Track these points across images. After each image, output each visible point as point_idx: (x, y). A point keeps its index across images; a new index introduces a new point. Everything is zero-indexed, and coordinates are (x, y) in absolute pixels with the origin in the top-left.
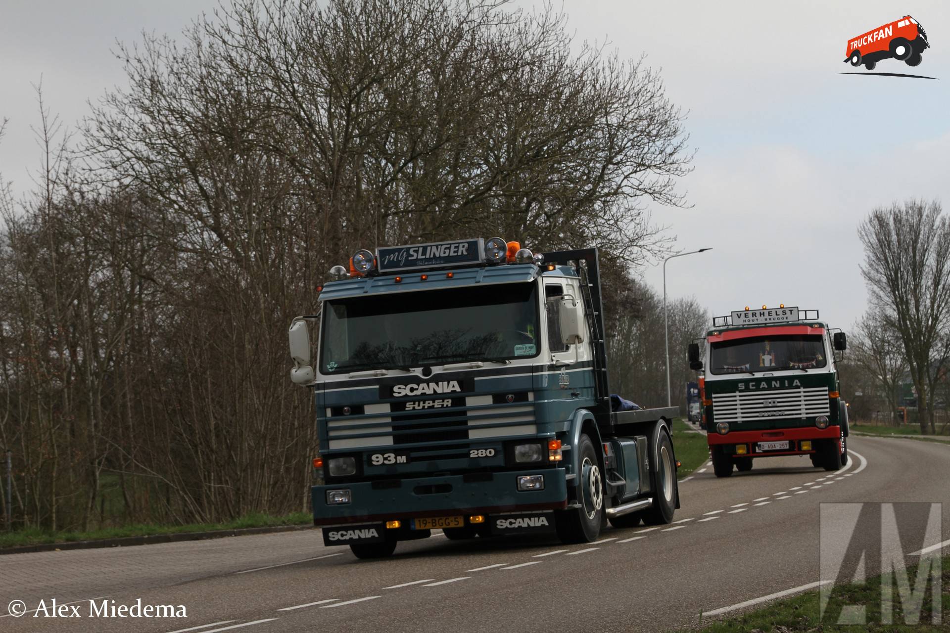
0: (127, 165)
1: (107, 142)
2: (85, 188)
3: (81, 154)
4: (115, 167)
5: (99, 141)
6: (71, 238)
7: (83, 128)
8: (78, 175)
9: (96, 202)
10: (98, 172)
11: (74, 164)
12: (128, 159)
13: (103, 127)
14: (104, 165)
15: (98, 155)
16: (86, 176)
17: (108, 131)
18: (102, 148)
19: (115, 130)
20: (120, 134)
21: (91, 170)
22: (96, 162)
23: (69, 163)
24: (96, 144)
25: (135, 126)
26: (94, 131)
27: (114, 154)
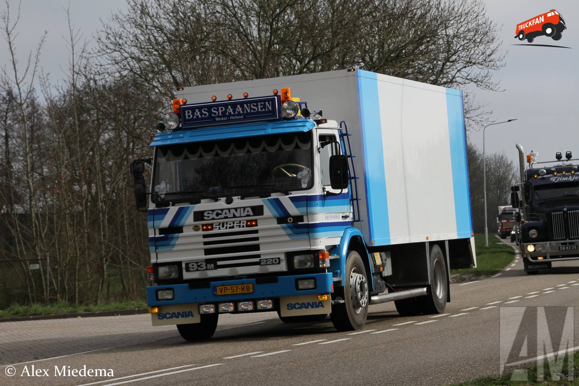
0: (125, 62)
1: (112, 46)
2: (97, 78)
3: (95, 55)
4: (117, 63)
5: (107, 46)
6: (88, 111)
7: (96, 37)
8: (93, 69)
9: (104, 86)
10: (107, 67)
11: (91, 60)
12: (126, 58)
13: (110, 36)
14: (110, 62)
15: (106, 56)
16: (98, 69)
17: (113, 39)
18: (109, 51)
19: (117, 38)
20: (121, 42)
21: (101, 65)
22: (105, 60)
23: (88, 60)
24: (105, 49)
25: (131, 36)
26: (104, 39)
27: (116, 55)
